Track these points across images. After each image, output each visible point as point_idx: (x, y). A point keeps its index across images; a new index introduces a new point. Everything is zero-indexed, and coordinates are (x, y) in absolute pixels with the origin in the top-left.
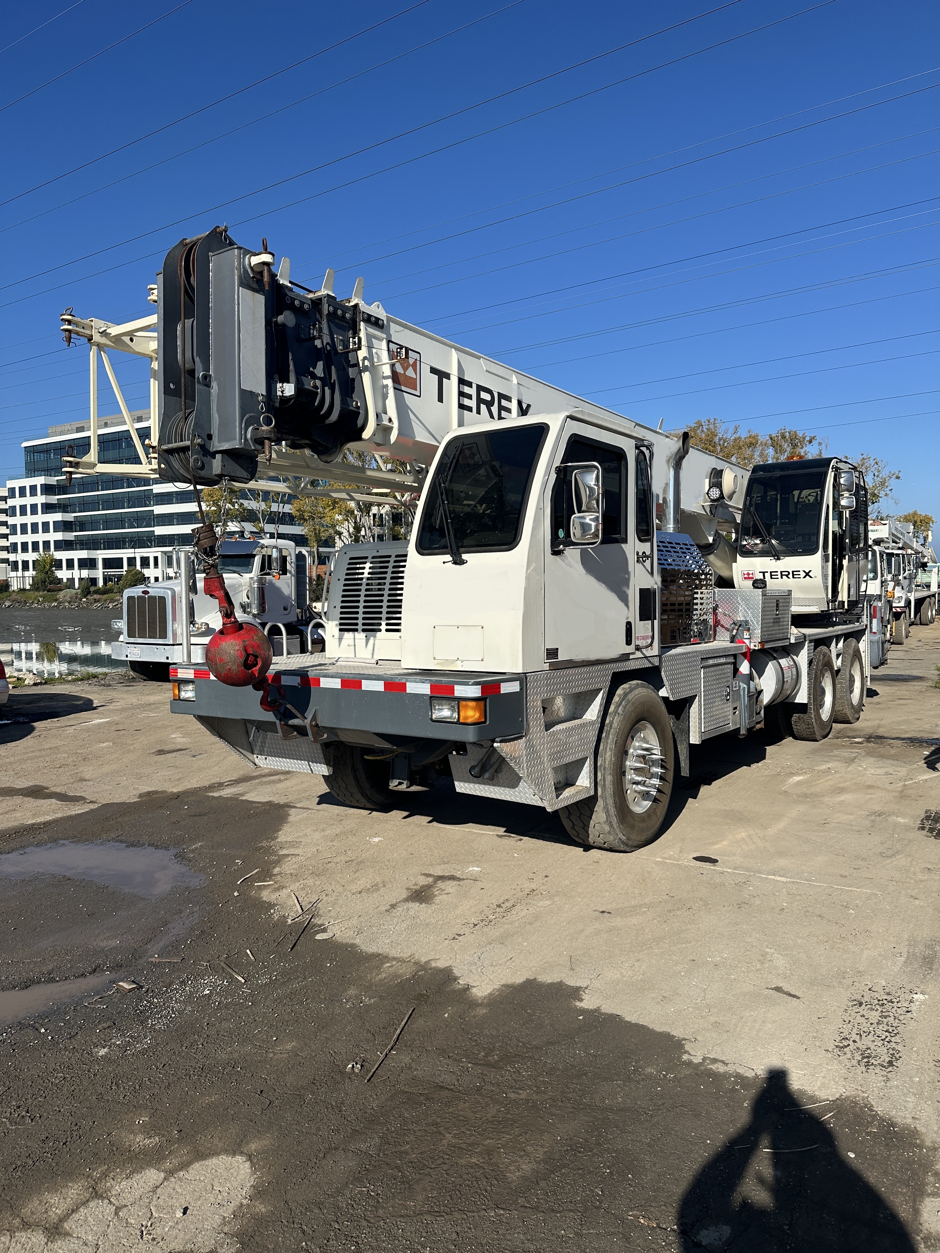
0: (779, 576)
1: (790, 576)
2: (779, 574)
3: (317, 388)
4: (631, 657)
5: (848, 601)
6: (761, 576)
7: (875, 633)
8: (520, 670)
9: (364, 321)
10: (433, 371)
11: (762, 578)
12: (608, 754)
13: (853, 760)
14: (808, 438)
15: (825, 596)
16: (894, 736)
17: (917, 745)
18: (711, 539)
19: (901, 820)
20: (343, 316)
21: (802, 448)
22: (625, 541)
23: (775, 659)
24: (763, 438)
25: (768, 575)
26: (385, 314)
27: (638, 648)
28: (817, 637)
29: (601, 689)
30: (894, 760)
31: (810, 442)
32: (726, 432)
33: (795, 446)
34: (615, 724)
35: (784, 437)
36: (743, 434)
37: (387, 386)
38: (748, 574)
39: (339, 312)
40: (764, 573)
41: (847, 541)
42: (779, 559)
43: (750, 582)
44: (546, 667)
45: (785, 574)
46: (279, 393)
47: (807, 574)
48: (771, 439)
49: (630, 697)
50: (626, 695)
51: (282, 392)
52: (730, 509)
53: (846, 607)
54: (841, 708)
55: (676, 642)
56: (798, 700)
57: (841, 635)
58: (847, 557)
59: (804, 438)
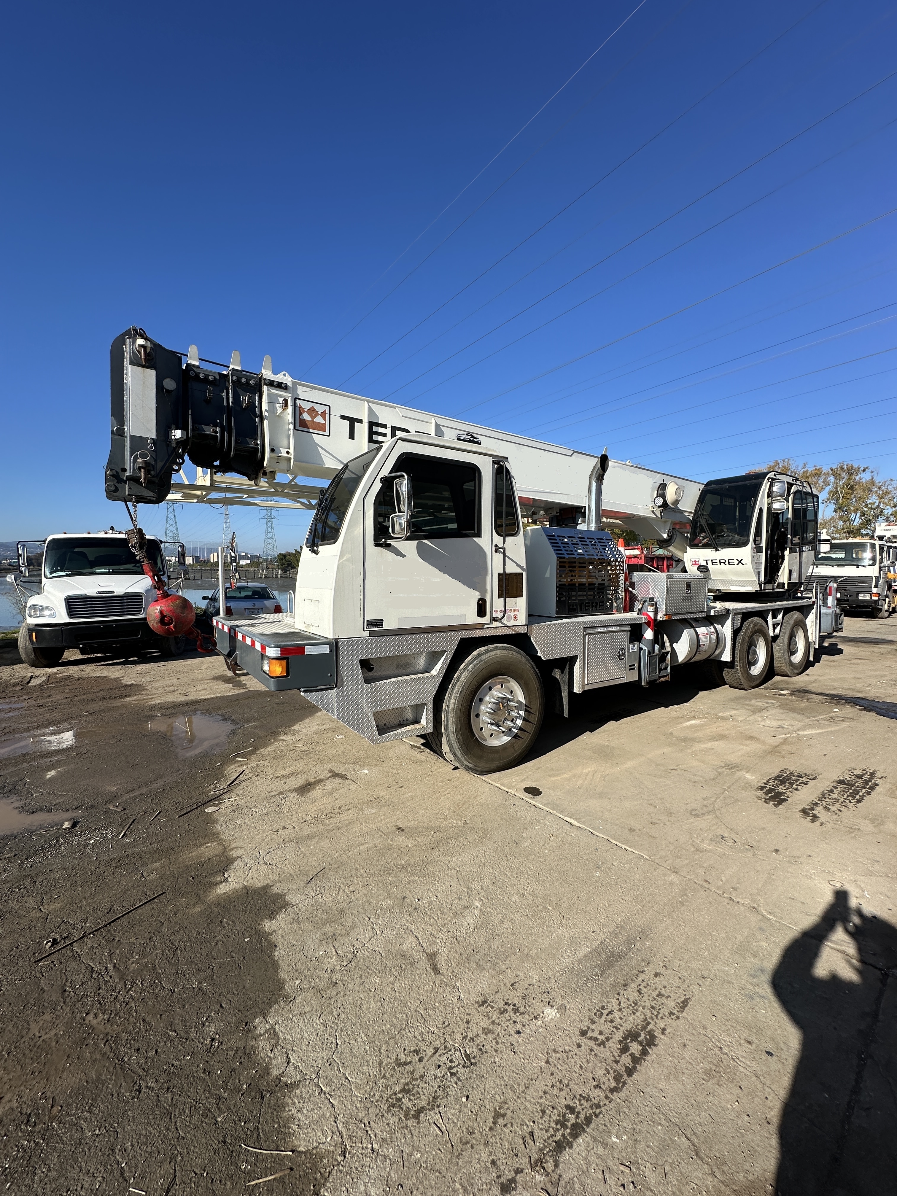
0: (718, 563)
1: (727, 563)
2: (718, 561)
3: (216, 432)
4: (486, 626)
5: (788, 583)
6: (704, 563)
7: (830, 607)
8: (330, 636)
9: (266, 384)
10: (343, 417)
11: (705, 564)
12: (453, 701)
13: (761, 710)
14: (862, 469)
15: (755, 579)
16: (820, 691)
17: (835, 701)
18: (665, 536)
19: (748, 776)
20: (248, 383)
21: (857, 475)
22: (479, 535)
23: (693, 627)
24: (825, 469)
25: (710, 562)
26: (291, 379)
27: (494, 619)
28: (745, 611)
29: (445, 651)
30: (800, 713)
31: (864, 471)
32: (797, 467)
33: (851, 474)
34: (462, 678)
35: (842, 468)
36: (810, 469)
37: (289, 430)
38: (695, 561)
39: (243, 380)
40: (707, 561)
41: (789, 536)
42: (717, 550)
43: (696, 567)
44: (367, 634)
45: (722, 562)
46: (173, 437)
47: (740, 562)
48: (832, 470)
49: (483, 657)
50: (479, 655)
51: (174, 436)
52: (685, 514)
53: (786, 587)
54: (779, 665)
55: (577, 613)
56: (723, 659)
57: (781, 609)
58: (788, 549)
59: (859, 469)
